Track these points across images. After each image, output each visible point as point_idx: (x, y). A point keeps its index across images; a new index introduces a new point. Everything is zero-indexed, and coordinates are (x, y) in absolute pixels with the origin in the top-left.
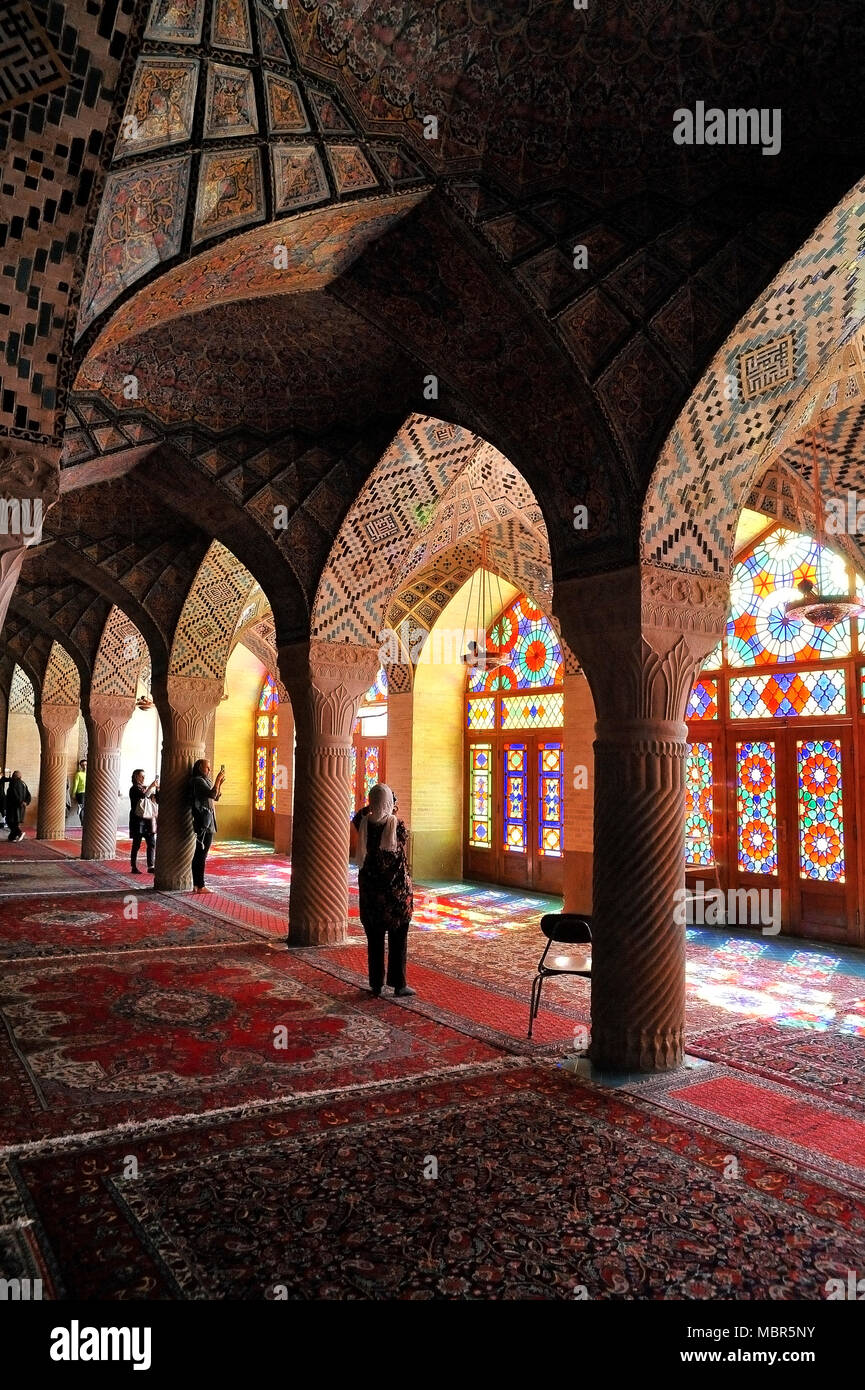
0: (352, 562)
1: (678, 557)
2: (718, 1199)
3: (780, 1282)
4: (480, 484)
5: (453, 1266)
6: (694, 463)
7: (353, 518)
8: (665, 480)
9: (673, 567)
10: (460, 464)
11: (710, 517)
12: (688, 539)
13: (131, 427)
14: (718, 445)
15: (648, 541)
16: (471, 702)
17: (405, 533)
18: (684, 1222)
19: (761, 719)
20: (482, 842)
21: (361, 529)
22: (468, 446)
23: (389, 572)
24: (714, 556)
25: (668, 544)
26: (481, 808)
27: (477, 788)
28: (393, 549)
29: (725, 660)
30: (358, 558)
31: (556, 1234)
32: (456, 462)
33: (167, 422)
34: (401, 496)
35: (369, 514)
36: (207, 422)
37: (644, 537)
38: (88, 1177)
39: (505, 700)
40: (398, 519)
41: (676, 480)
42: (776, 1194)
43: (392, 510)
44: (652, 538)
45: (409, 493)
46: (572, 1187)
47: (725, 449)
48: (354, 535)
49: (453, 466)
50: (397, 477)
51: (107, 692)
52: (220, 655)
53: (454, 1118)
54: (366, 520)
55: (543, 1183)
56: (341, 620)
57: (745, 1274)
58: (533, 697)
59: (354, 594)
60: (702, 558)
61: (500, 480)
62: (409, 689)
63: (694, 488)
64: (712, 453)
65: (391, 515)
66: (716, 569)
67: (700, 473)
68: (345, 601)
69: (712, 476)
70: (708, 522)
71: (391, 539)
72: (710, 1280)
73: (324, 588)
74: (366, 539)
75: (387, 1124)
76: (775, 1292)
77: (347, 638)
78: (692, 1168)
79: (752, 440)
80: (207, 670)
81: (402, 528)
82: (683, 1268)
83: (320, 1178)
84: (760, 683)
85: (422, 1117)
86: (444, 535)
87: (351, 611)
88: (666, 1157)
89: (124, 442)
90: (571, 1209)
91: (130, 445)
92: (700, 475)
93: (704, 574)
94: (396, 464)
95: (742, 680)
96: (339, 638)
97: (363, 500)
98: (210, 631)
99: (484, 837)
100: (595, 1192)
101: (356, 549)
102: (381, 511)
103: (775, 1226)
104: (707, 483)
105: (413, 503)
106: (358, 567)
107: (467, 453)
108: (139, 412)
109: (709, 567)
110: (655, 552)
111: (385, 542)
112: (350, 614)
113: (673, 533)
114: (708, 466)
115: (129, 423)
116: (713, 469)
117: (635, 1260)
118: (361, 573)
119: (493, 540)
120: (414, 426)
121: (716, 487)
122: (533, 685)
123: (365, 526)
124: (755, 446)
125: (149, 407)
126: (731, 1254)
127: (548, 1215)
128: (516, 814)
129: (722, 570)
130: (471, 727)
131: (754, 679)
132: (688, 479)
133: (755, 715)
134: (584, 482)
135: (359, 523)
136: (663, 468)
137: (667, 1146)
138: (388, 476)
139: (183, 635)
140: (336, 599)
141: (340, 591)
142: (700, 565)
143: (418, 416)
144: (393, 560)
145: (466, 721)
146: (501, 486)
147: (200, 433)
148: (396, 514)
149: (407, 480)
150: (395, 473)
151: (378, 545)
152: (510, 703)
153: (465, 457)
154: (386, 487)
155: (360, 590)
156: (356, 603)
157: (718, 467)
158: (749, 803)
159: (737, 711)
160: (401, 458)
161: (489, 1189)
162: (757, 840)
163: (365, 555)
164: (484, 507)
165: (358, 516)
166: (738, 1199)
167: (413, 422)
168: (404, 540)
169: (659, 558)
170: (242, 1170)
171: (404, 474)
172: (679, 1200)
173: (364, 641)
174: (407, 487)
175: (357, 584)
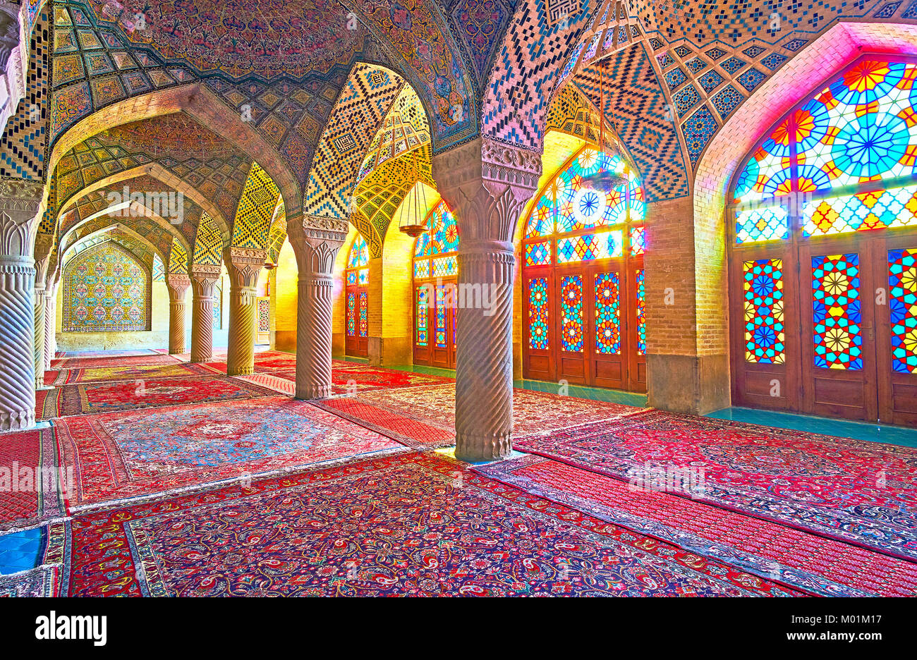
0: (328, 165)
1: (507, 134)
2: (507, 515)
3: (531, 556)
4: (408, 120)
5: (331, 560)
6: (516, 71)
7: (326, 136)
8: (497, 81)
9: (503, 141)
10: (390, 100)
11: (529, 110)
12: (514, 123)
13: (175, 71)
14: (532, 59)
15: (487, 122)
16: (416, 262)
17: (360, 147)
18: (483, 528)
19: (576, 264)
20: (423, 343)
21: (332, 143)
22: (394, 87)
23: (352, 173)
24: (531, 136)
25: (500, 126)
26: (422, 324)
27: (420, 312)
28: (354, 157)
29: (555, 228)
30: (331, 163)
31: (403, 538)
32: (387, 99)
33: (201, 70)
34: (355, 121)
35: (336, 134)
36: (228, 71)
37: (484, 119)
38: (115, 523)
39: (434, 260)
40: (354, 138)
41: (505, 82)
42: (542, 511)
43: (350, 131)
44: (490, 121)
45: (360, 120)
46: (421, 513)
47: (537, 62)
48: (327, 147)
49: (386, 102)
50: (351, 109)
51: (203, 262)
52: (264, 234)
53: (361, 480)
54: (334, 138)
55: (404, 511)
56: (323, 202)
57: (512, 553)
58: (450, 258)
59: (331, 186)
60: (523, 137)
61: (421, 118)
62: (380, 256)
63: (517, 89)
64: (529, 65)
65: (350, 134)
66: (532, 145)
67: (521, 79)
68: (325, 191)
69: (530, 82)
70: (527, 113)
71: (352, 151)
72: (489, 558)
73: (311, 182)
74: (336, 150)
75: (321, 484)
76: (527, 561)
77: (327, 214)
78: (496, 499)
79: (555, 57)
80: (256, 244)
81: (358, 144)
82: (474, 553)
83: (265, 516)
84: (574, 241)
85: (343, 480)
86: (386, 151)
87: (329, 197)
88: (483, 494)
89: (172, 81)
90: (417, 525)
91: (176, 84)
92: (521, 80)
93: (524, 147)
94: (349, 99)
95: (564, 240)
96: (322, 213)
97: (331, 123)
98: (257, 220)
99: (424, 340)
100: (434, 514)
101: (330, 157)
102: (343, 132)
103: (537, 527)
104: (526, 86)
105: (362, 127)
106: (332, 169)
107: (394, 93)
108: (181, 61)
109: (527, 143)
110: (491, 130)
111: (348, 153)
112: (328, 199)
113: (503, 119)
114: (526, 74)
115: (173, 68)
116: (529, 77)
117: (447, 550)
118: (334, 172)
119: (420, 159)
120: (358, 72)
121: (532, 90)
122: (450, 251)
123: (334, 141)
124: (557, 61)
125: (188, 59)
126: (506, 543)
127: (401, 529)
128: (441, 325)
129: (536, 145)
130: (416, 277)
131: (571, 239)
132: (512, 82)
133: (571, 260)
134: (448, 86)
135: (330, 140)
136: (496, 73)
137: (485, 489)
138: (345, 107)
139: (239, 222)
140: (319, 190)
141: (321, 184)
142: (521, 141)
143: (360, 65)
144: (354, 165)
145: (413, 274)
146: (422, 122)
147: (224, 78)
148: (353, 134)
149: (357, 110)
150: (349, 105)
151: (344, 155)
152: (438, 261)
153: (393, 96)
154: (345, 115)
155: (334, 183)
156: (332, 192)
157: (534, 76)
158: (568, 311)
159: (562, 259)
160: (352, 95)
161: (370, 516)
162: (572, 332)
163: (335, 161)
164: (411, 135)
165: (329, 134)
166: (519, 514)
167: (357, 69)
168: (360, 152)
169: (494, 134)
170: (218, 514)
171: (356, 107)
172: (484, 516)
173: (338, 215)
174: (358, 116)
175: (332, 180)
